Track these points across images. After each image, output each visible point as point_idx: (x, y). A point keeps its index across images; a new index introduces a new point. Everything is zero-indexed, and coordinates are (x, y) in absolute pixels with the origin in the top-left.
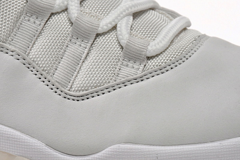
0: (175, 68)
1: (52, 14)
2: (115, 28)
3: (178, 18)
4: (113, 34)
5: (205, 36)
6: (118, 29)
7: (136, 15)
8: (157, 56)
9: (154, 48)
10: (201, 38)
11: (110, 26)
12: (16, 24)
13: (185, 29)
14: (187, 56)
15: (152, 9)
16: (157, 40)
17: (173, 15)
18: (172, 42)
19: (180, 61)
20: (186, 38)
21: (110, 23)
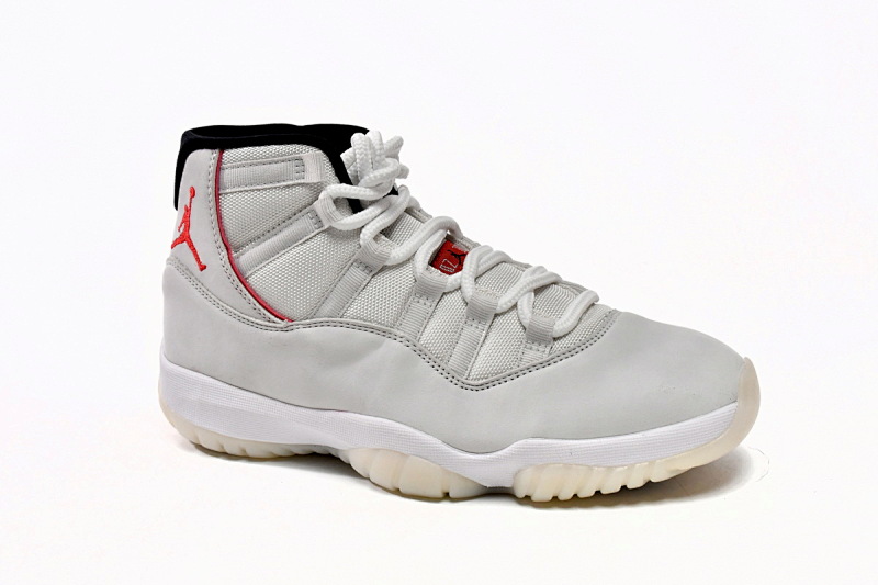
0: (586, 350)
1: (444, 293)
2: (515, 306)
3: (584, 293)
4: (513, 313)
5: (615, 311)
6: (519, 307)
7: (538, 291)
8: (565, 336)
9: (561, 327)
10: (611, 315)
11: (510, 305)
12: (405, 306)
13: (593, 305)
14: (599, 335)
15: (555, 283)
16: (564, 318)
17: (578, 289)
18: (580, 319)
19: (591, 342)
20: (595, 315)
21: (510, 301)
